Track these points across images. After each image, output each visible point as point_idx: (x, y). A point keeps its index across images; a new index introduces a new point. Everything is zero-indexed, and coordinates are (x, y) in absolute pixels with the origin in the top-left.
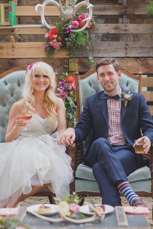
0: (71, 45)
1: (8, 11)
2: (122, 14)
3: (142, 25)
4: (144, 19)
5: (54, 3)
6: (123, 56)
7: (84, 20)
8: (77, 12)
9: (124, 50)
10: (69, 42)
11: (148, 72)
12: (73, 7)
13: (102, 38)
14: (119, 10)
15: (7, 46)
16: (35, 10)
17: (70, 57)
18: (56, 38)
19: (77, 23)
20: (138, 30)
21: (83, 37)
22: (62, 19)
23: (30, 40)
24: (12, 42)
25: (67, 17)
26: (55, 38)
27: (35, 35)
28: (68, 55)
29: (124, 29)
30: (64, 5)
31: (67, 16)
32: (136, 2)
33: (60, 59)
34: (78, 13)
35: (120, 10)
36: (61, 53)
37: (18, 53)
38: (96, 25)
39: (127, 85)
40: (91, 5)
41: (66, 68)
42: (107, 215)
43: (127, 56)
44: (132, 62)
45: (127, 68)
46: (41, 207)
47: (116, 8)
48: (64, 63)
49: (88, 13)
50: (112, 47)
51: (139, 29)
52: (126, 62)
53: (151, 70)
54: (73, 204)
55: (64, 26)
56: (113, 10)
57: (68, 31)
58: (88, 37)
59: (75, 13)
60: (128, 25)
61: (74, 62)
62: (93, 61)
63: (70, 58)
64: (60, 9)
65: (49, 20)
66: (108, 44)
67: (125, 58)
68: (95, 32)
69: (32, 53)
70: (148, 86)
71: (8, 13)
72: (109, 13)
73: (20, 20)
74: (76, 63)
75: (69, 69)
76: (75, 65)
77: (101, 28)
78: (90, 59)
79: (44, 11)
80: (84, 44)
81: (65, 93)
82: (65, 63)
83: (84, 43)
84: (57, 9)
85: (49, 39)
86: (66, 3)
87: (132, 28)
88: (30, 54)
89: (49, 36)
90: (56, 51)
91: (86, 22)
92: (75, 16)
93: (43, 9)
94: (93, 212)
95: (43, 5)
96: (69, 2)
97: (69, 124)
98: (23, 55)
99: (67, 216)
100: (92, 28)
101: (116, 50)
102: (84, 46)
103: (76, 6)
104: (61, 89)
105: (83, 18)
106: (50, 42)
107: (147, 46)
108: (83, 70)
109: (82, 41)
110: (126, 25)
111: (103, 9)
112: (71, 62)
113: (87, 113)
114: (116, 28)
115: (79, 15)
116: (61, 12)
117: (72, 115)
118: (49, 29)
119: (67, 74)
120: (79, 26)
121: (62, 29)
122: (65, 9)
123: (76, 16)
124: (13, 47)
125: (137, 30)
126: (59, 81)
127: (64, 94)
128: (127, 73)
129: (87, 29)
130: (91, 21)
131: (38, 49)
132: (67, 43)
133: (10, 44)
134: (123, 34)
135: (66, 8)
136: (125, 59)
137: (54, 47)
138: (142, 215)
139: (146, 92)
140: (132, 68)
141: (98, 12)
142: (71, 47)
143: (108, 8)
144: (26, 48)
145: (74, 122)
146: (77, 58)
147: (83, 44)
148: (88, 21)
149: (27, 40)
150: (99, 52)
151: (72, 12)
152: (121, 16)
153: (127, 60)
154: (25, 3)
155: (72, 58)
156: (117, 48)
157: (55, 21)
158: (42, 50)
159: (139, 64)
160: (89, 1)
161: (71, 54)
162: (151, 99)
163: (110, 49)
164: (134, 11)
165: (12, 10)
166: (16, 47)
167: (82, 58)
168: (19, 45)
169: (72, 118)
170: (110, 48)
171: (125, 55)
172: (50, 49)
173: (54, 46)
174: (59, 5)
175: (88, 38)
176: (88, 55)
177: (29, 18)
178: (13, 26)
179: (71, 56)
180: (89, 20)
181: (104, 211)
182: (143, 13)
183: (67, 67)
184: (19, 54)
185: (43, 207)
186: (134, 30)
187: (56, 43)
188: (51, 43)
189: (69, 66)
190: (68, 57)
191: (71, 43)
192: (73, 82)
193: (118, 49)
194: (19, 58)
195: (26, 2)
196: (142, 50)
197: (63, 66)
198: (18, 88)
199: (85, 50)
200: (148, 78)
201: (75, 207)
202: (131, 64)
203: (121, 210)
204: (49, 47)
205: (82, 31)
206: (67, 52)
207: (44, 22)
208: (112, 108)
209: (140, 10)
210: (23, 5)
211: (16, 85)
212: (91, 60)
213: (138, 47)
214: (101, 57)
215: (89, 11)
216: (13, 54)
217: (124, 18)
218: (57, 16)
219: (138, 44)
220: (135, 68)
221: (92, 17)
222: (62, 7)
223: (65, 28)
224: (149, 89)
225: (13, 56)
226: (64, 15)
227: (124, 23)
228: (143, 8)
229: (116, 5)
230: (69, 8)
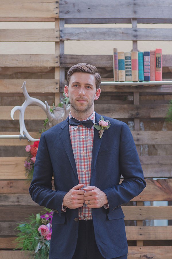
2: (133, 117)
3: (160, 132)
5: (37, 103)
11: (169, 198)
12: (65, 109)
14: (128, 112)
20: (154, 140)
22: (50, 124)
25: (57, 122)
27: (14, 147)
30: (53, 106)
31: (57, 121)
35: (130, 112)
47: (124, 109)
51: (157, 138)
56: (120, 112)
60: (141, 132)
64: (46, 112)
69: (8, 172)
70: (170, 219)
72: (115, 116)
79: (25, 113)
85: (31, 153)
86: (55, 102)
87: (147, 137)
88: (5, 174)
89: (31, 150)
93: (23, 112)
95: (23, 107)
96: (60, 100)
106: (32, 157)
107: (168, 162)
110: (138, 132)
111: (107, 110)
116: (47, 116)
118: (30, 142)
122: (54, 111)
125: (154, 139)
131: (16, 166)
135: (55, 109)
139: (166, 227)
143: (113, 109)
151: (63, 115)
152: (131, 119)
158: (22, 168)
159: (157, 188)
164: (149, 113)
174: (45, 106)
182: (162, 115)
186: (149, 139)
188: (34, 159)
196: (160, 167)
200: (170, 207)
204: (31, 164)
207: (24, 133)
209: (158, 111)
213: (155, 164)
217: (135, 121)
218: (44, 121)
219: (154, 160)
220: (152, 193)
222: (49, 107)
226: (53, 120)
227: (136, 130)
228: (161, 109)
229: (124, 104)
230: (60, 109)
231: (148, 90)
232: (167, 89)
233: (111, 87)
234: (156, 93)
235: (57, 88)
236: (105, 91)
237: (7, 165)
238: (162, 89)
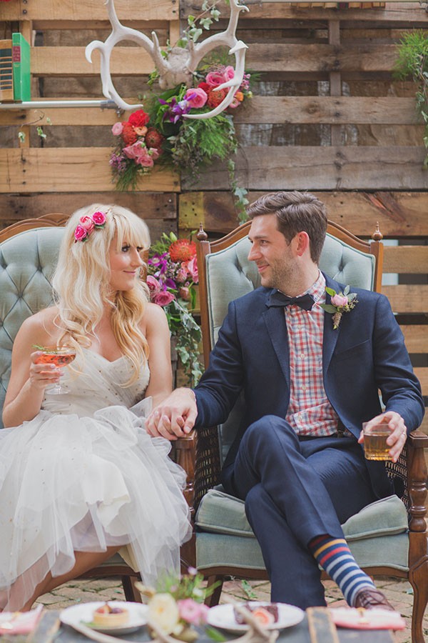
0: (185, 157)
1: (11, 60)
2: (327, 69)
3: (381, 100)
4: (387, 84)
5: (135, 37)
6: (329, 188)
7: (222, 86)
8: (202, 63)
9: (332, 169)
10: (181, 147)
11: (399, 231)
12: (192, 49)
13: (272, 137)
14: (318, 58)
15: (8, 157)
16: (85, 58)
17: (182, 190)
18: (142, 136)
19: (202, 94)
20: (370, 115)
21: (219, 133)
22: (161, 82)
23: (71, 142)
24: (20, 147)
25: (175, 77)
26: (139, 136)
27: (86, 129)
28: (176, 183)
29: (332, 112)
30: (167, 45)
31: (175, 75)
32: (367, 36)
33: (155, 196)
34: (205, 67)
35: (322, 59)
36: (157, 177)
37: (39, 177)
38: (255, 98)
39: (341, 267)
40: (240, 45)
41: (172, 220)
42: (286, 632)
43: (340, 187)
44: (354, 205)
45: (341, 221)
46: (101, 611)
47: (311, 52)
48: (166, 206)
49: (232, 68)
50: (300, 160)
51: (375, 112)
52: (339, 204)
53: (408, 226)
54: (189, 603)
55: (167, 104)
56: (301, 59)
57: (176, 118)
58: (231, 132)
59: (195, 68)
60: (344, 99)
61: (193, 204)
62: (246, 201)
63: (183, 192)
64: (153, 55)
65: (124, 87)
66: (287, 154)
67: (335, 193)
68: (253, 119)
69: (76, 178)
70: (401, 271)
71: (10, 65)
72: (292, 67)
73: (43, 85)
74: (198, 206)
75: (180, 222)
76: (195, 212)
77: (267, 107)
78: (238, 196)
79: (110, 60)
80: (221, 153)
81: (170, 291)
82: (168, 207)
83: (221, 150)
84: (148, 54)
85: (123, 139)
86: (171, 38)
87: (356, 108)
88: (71, 181)
89: (123, 131)
90: (143, 172)
91: (226, 91)
92: (195, 73)
93: (108, 55)
94: (244, 623)
95: (108, 45)
96: (180, 34)
97: (178, 378)
98: (50, 184)
99: (172, 635)
100: (244, 108)
101: (310, 171)
102: (223, 157)
103: (198, 47)
104: (158, 278)
105: (217, 81)
106: (126, 147)
107: (398, 158)
108: (219, 227)
109: (216, 144)
110: (338, 99)
111: (275, 54)
112: (186, 203)
113: (228, 344)
114: (311, 109)
115: (207, 73)
116: (156, 64)
117: (189, 353)
118: (123, 112)
119: (173, 236)
120: (206, 103)
121: (159, 112)
122: (169, 55)
123: (199, 76)
124: (24, 161)
125: (369, 113)
126: (150, 257)
127: (167, 293)
128: (341, 234)
129: (229, 110)
130: (241, 89)
131: (93, 166)
132: (173, 150)
133: (14, 152)
134: (331, 125)
135: (170, 52)
136: (335, 196)
137: (137, 161)
138: (381, 633)
139: (393, 287)
140: (354, 221)
141: (260, 64)
142: (185, 162)
143: (288, 52)
144: (60, 165)
145: (193, 372)
146: (202, 193)
147: (219, 153)
148: (232, 88)
149: (63, 142)
150: (263, 176)
151: (187, 62)
152: (324, 75)
153: (341, 198)
154: (56, 39)
155: (187, 191)
156: (315, 165)
157: (141, 89)
158: (105, 170)
159: (375, 209)
160: (234, 34)
161: (184, 180)
162: (408, 306)
163: (295, 166)
164: (360, 62)
165: (19, 58)
166: (33, 160)
167: (216, 193)
168: (40, 156)
169: (189, 360)
170: (293, 164)
171: (336, 183)
172: (127, 166)
173: (137, 158)
174: (151, 44)
175: (232, 135)
176: (233, 185)
177: (68, 81)
178: (23, 103)
179: (186, 187)
180: (235, 86)
181: (276, 620)
182: (387, 66)
183: (175, 216)
184: (41, 181)
185: (107, 611)
186: (359, 113)
187: (142, 150)
188: (128, 149)
189: (180, 214)
190: (178, 189)
191: (186, 149)
192: (189, 260)
193: (317, 166)
194: (41, 193)
195: (59, 36)
196: (382, 169)
197: (164, 215)
198: (37, 275)
199: (224, 170)
200: (400, 247)
201: (194, 610)
202: (352, 208)
203: (325, 618)
204: (123, 160)
205: (215, 118)
206: (175, 174)
207: (110, 93)
208: (297, 330)
209: (378, 57)
210: (51, 44)
211: (31, 268)
212: (241, 196)
213: (370, 163)
214: (269, 189)
215: (235, 62)
216: (23, 181)
217: (332, 80)
218: (148, 76)
219: (370, 154)
220: (365, 220)
221: (244, 78)
222: (160, 49)
223: (168, 108)
224: (404, 279)
225: (23, 185)
226: (167, 72)
227: (333, 96)
228: (385, 53)
229: (310, 43)
230: (181, 52)
231: (357, 17)
232: (396, 13)
233: (283, 10)
234: (374, 22)
235: (174, 12)
236: (272, 17)
237: (75, 163)
238: (386, 13)
